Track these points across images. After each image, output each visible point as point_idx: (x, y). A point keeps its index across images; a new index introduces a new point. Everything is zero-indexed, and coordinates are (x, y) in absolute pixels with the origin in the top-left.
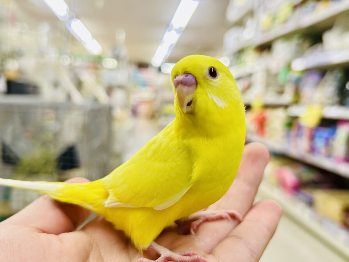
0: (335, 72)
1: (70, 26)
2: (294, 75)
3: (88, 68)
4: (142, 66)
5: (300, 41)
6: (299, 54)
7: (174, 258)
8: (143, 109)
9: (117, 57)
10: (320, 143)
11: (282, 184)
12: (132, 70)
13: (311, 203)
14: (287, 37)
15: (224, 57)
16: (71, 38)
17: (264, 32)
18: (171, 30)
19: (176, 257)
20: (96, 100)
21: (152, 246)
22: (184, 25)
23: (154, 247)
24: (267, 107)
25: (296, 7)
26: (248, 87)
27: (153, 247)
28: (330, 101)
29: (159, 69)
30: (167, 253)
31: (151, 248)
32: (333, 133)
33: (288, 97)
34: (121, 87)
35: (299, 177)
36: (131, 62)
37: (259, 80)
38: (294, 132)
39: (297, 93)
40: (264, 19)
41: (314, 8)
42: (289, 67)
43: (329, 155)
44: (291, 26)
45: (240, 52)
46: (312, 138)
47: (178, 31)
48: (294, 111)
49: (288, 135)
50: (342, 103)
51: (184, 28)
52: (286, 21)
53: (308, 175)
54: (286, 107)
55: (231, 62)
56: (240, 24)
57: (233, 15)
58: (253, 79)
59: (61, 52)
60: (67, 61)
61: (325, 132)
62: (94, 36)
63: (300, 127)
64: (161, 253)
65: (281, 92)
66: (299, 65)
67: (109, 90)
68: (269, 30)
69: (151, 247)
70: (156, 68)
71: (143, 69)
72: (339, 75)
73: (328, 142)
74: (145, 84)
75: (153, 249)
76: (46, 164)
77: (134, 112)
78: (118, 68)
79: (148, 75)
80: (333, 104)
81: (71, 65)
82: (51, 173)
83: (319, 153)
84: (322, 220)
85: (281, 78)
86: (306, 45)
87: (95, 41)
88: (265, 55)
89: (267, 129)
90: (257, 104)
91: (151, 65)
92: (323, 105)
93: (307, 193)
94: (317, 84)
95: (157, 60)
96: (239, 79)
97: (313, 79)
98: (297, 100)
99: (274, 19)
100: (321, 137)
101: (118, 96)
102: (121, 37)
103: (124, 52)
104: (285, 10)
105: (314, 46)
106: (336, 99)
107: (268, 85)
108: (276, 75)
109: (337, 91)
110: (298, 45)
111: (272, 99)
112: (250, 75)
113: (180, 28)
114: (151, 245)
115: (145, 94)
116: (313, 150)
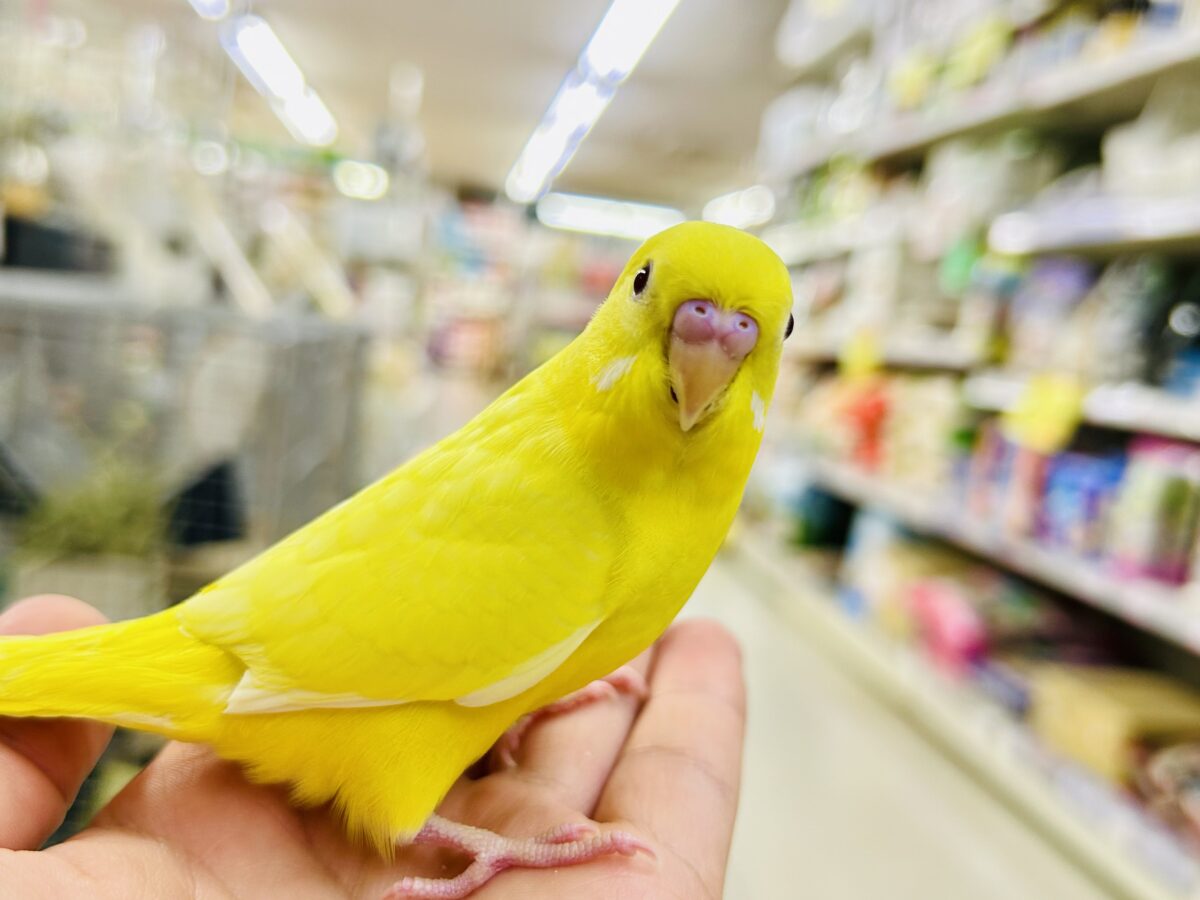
0: (1138, 268)
1: (234, 43)
2: (998, 269)
3: (287, 190)
4: (473, 195)
5: (1025, 154)
6: (1019, 196)
7: (526, 857)
8: (467, 346)
9: (389, 161)
10: (1066, 508)
11: (926, 635)
12: (437, 208)
13: (1021, 709)
14: (982, 135)
15: (756, 187)
16: (235, 84)
17: (902, 111)
18: (580, 81)
19: (533, 853)
20: (312, 306)
21: (434, 829)
22: (627, 65)
23: (441, 832)
24: (894, 369)
25: (1018, 36)
26: (836, 297)
27: (437, 832)
28: (1113, 368)
29: (531, 213)
30: (498, 846)
31: (430, 835)
32: (1116, 477)
33: (967, 343)
34: (396, 265)
35: (987, 617)
36: (436, 181)
37: (874, 276)
38: (981, 462)
39: (1001, 331)
40: (905, 69)
41: (1080, 44)
42: (979, 239)
43: (1095, 553)
44: (997, 101)
45: (817, 174)
46: (1042, 487)
47: (604, 85)
48: (988, 390)
49: (959, 472)
50: (1152, 375)
51: (627, 76)
52: (979, 82)
53: (1019, 614)
54: (959, 374)
55: (780, 205)
56: (822, 77)
57: (800, 45)
58: (855, 270)
59: (196, 131)
60: (214, 161)
61: (1087, 472)
62: (313, 83)
63: (1002, 450)
64: (476, 850)
65: (946, 325)
66: (1015, 235)
67: (357, 273)
68: (918, 107)
69: (430, 831)
70: (519, 205)
71: (473, 207)
72: (1149, 279)
73: (1093, 505)
74: (477, 260)
75: (438, 838)
76: (128, 520)
77: (437, 355)
78: (391, 198)
79: (491, 229)
80: (1120, 379)
81: (228, 176)
82: (145, 554)
83: (1063, 541)
84: (1055, 767)
85: (952, 276)
86: (1046, 166)
87: (314, 98)
88: (902, 191)
89: (890, 446)
90: (860, 358)
91: (504, 196)
92: (1087, 380)
93: (1012, 672)
94: (1073, 306)
95: (524, 180)
96: (804, 267)
97: (1059, 285)
98: (999, 353)
99: (940, 71)
100: (1073, 487)
101: (387, 297)
102: (409, 90)
103: (414, 144)
104: (980, 43)
105: (1073, 175)
106: (1135, 360)
107: (903, 296)
108: (935, 264)
109: (1139, 335)
110: (1017, 165)
111: (914, 344)
112: (845, 257)
113: (614, 76)
114: (428, 828)
115: (478, 294)
116: (1041, 528)
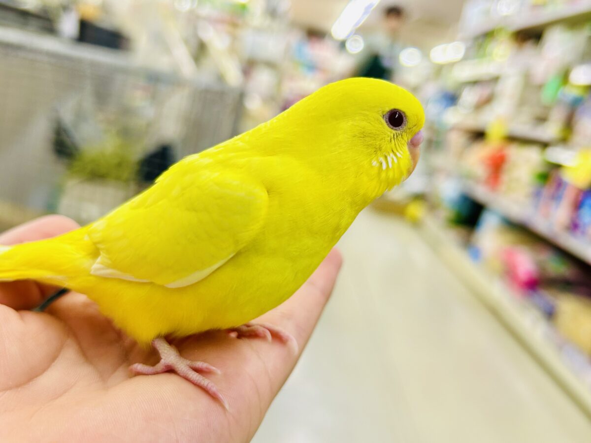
2: (572, 92)
3: (220, 22)
4: (315, 34)
9: (272, 13)
11: (509, 273)
12: (295, 38)
13: (550, 314)
14: (573, 22)
15: (457, 42)
17: (536, 7)
19: (180, 369)
20: (220, 78)
24: (513, 139)
26: (487, 101)
29: (342, 45)
30: (170, 359)
33: (551, 130)
34: (271, 65)
35: (541, 266)
36: (294, 25)
37: (510, 87)
38: (547, 191)
39: (569, 125)
42: (565, 77)
44: (585, 4)
45: (488, 36)
46: (578, 205)
48: (557, 155)
49: (537, 195)
53: (557, 268)
54: (544, 145)
55: (468, 50)
58: (499, 87)
60: (185, 4)
63: (560, 184)
64: (163, 357)
65: (542, 120)
66: (584, 76)
67: (249, 67)
68: (544, 5)
70: (336, 41)
71: (314, 40)
74: (313, 67)
76: (119, 165)
79: (322, 52)
81: (191, 12)
82: (127, 181)
83: (584, 233)
84: (563, 344)
85: (548, 95)
88: (529, 49)
89: (505, 177)
90: (496, 131)
91: (330, 35)
93: (548, 296)
95: (340, 29)
96: (475, 83)
98: (566, 137)
101: (263, 79)
107: (522, 102)
108: (540, 87)
111: (523, 128)
112: (495, 80)
115: (310, 84)
116: (574, 226)
